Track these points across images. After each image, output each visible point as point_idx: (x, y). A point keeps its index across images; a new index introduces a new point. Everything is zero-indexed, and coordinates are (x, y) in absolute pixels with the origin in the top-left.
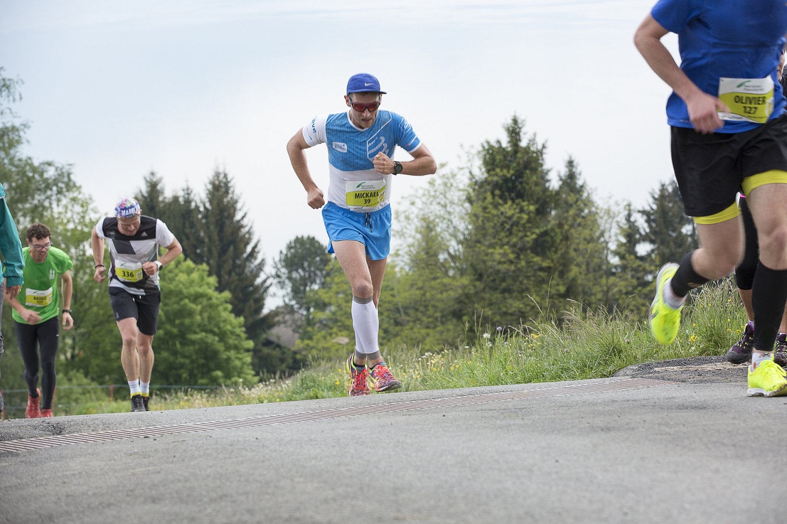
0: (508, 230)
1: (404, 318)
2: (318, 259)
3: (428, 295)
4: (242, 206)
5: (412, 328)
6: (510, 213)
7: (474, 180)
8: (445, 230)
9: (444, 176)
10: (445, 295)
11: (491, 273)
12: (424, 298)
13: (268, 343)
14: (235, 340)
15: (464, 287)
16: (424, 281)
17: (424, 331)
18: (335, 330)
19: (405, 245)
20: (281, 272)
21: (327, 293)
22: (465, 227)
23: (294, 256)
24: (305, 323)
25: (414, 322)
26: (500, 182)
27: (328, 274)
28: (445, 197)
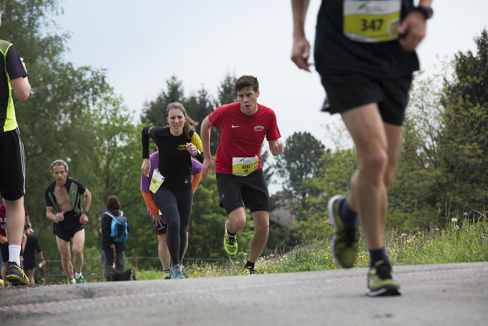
0: (477, 129)
2: (313, 152)
3: (406, 184)
6: (478, 114)
7: (447, 86)
8: (421, 129)
9: (421, 82)
10: (421, 184)
11: (462, 165)
12: (402, 187)
15: (438, 178)
16: (403, 172)
17: (402, 215)
20: (281, 162)
21: (319, 181)
22: (439, 126)
23: (293, 149)
24: (301, 206)
26: (471, 87)
27: (321, 165)
28: (422, 100)
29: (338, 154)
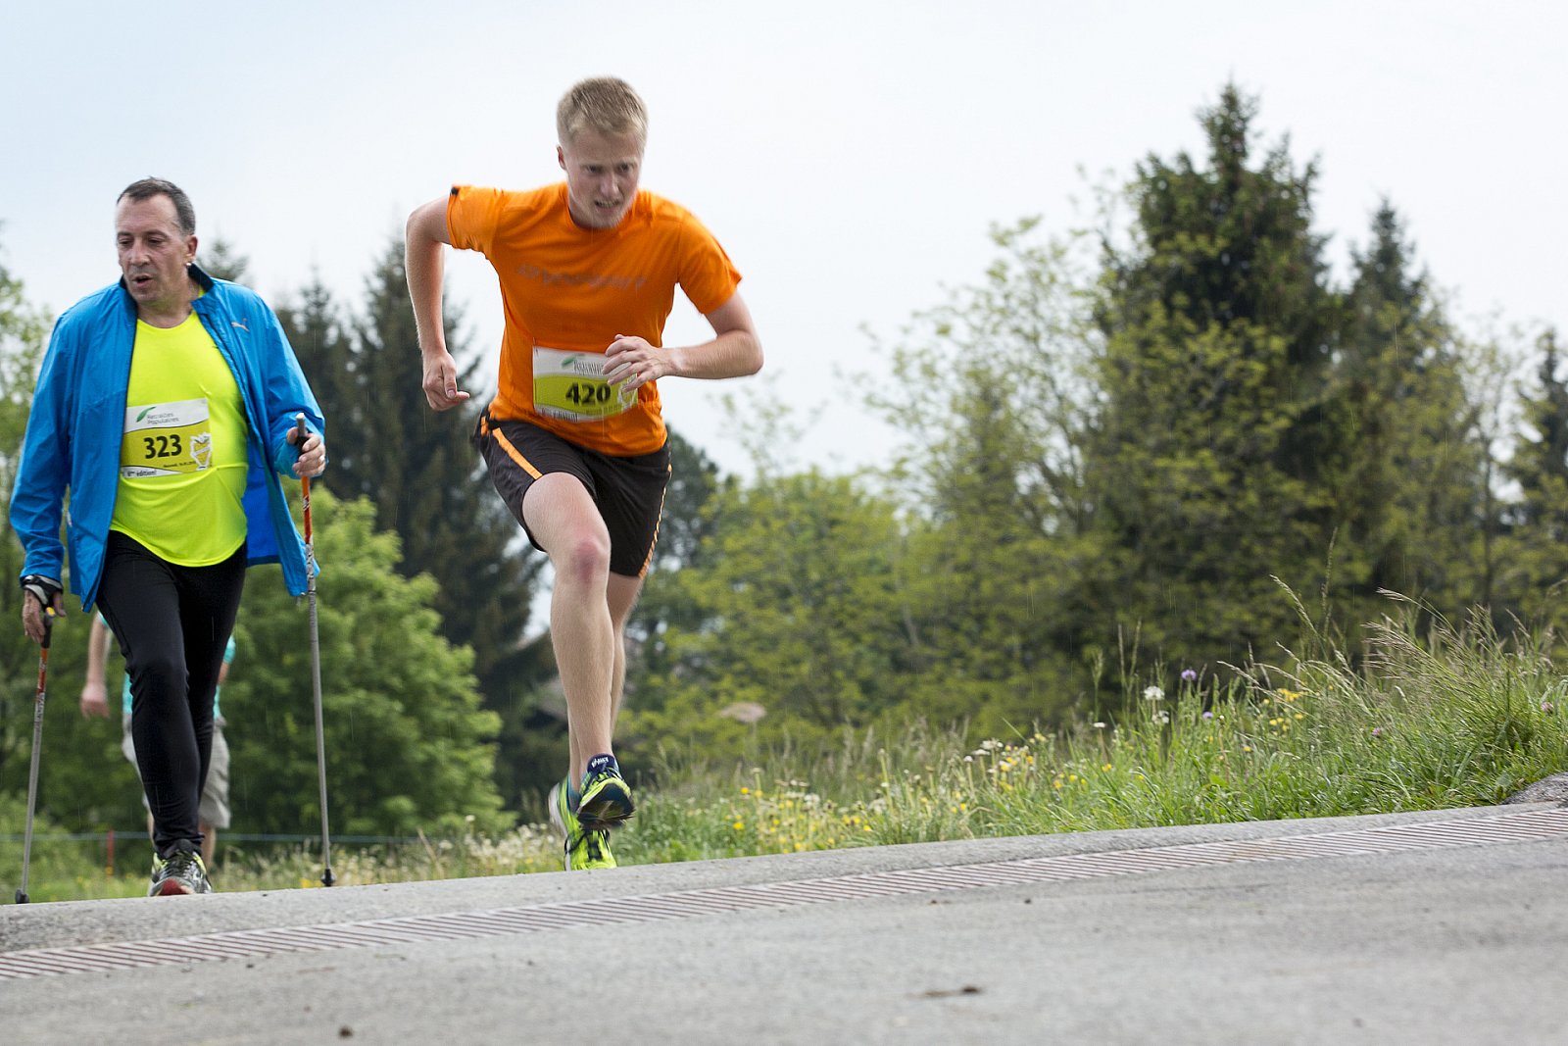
0: (1210, 405)
1: (920, 650)
3: (986, 586)
4: (468, 339)
5: (940, 680)
6: (1215, 357)
7: (1115, 266)
8: (1032, 406)
9: (1031, 253)
10: (1033, 586)
11: (1162, 526)
12: (974, 596)
13: (540, 720)
14: (449, 709)
15: (1086, 564)
16: (975, 548)
17: (973, 688)
18: (726, 683)
19: (921, 448)
21: (704, 580)
22: (1089, 398)
24: (643, 663)
25: (948, 660)
26: (1189, 270)
27: (707, 529)
28: (1034, 312)
29: (762, 491)
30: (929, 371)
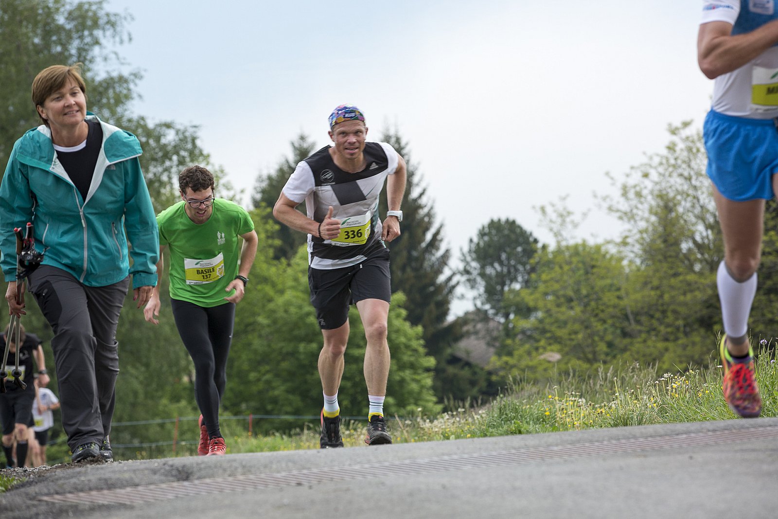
1: (634, 327)
2: (519, 249)
3: (666, 297)
4: (420, 181)
5: (645, 341)
8: (688, 211)
9: (687, 138)
10: (689, 297)
12: (660, 301)
13: (454, 360)
14: (411, 356)
16: (661, 279)
17: (661, 345)
18: (542, 343)
19: (635, 231)
20: (471, 266)
21: (532, 294)
23: (488, 245)
24: (502, 333)
25: (648, 332)
27: (533, 270)
28: (689, 166)
29: (559, 251)
30: (639, 195)
